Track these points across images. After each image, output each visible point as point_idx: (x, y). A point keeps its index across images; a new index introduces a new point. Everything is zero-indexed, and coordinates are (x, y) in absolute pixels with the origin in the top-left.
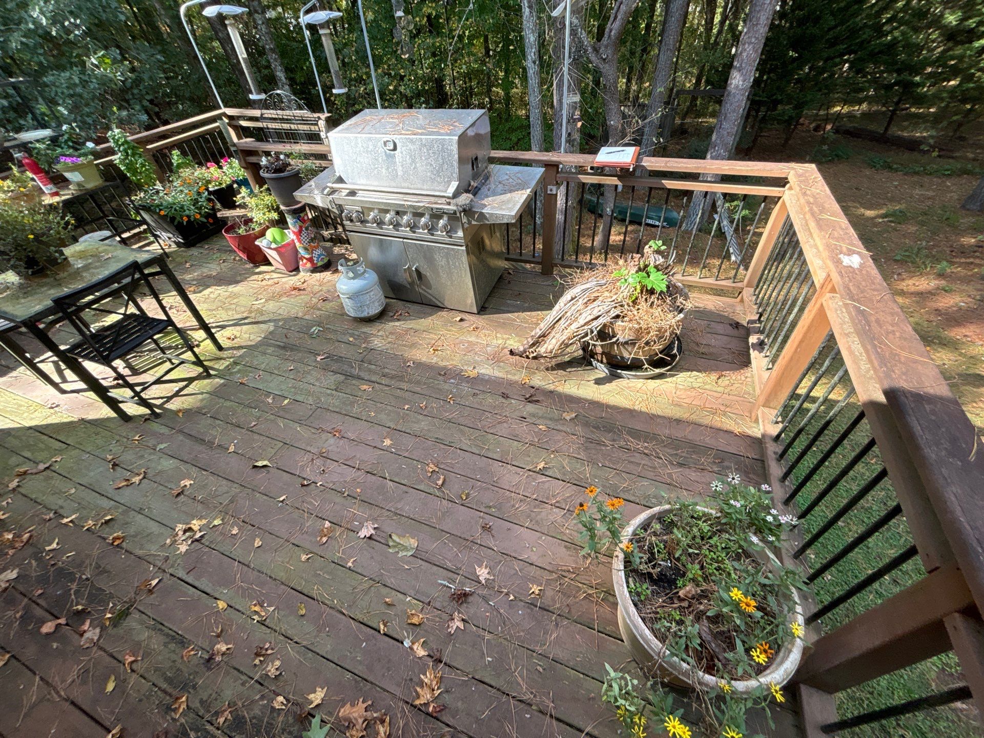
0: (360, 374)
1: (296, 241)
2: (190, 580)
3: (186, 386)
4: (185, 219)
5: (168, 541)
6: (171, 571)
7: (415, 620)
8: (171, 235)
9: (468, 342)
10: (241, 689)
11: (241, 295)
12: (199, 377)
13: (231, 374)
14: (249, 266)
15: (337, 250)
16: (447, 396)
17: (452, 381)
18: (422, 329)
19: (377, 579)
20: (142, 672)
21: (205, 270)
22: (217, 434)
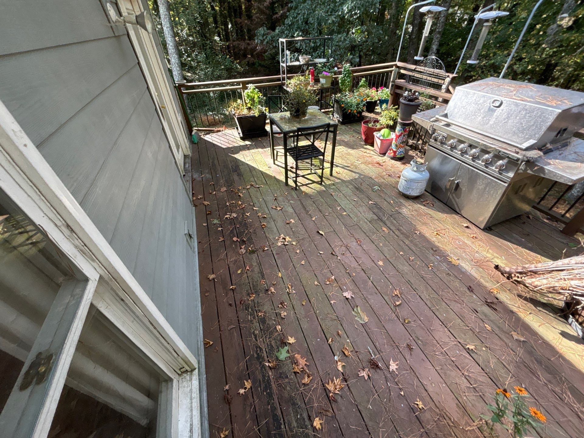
0: (386, 221)
1: (394, 140)
2: (276, 257)
3: (311, 184)
4: (349, 111)
5: (277, 238)
6: (272, 249)
7: (346, 353)
8: (338, 116)
9: (464, 242)
10: (270, 310)
11: (352, 155)
12: (317, 183)
13: (329, 188)
14: (363, 143)
15: (411, 153)
16: (429, 264)
17: (438, 257)
18: (437, 218)
19: (340, 319)
20: (249, 275)
21: (343, 137)
22: (312, 209)
